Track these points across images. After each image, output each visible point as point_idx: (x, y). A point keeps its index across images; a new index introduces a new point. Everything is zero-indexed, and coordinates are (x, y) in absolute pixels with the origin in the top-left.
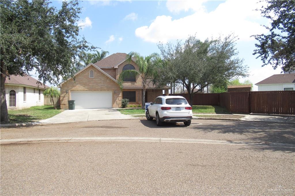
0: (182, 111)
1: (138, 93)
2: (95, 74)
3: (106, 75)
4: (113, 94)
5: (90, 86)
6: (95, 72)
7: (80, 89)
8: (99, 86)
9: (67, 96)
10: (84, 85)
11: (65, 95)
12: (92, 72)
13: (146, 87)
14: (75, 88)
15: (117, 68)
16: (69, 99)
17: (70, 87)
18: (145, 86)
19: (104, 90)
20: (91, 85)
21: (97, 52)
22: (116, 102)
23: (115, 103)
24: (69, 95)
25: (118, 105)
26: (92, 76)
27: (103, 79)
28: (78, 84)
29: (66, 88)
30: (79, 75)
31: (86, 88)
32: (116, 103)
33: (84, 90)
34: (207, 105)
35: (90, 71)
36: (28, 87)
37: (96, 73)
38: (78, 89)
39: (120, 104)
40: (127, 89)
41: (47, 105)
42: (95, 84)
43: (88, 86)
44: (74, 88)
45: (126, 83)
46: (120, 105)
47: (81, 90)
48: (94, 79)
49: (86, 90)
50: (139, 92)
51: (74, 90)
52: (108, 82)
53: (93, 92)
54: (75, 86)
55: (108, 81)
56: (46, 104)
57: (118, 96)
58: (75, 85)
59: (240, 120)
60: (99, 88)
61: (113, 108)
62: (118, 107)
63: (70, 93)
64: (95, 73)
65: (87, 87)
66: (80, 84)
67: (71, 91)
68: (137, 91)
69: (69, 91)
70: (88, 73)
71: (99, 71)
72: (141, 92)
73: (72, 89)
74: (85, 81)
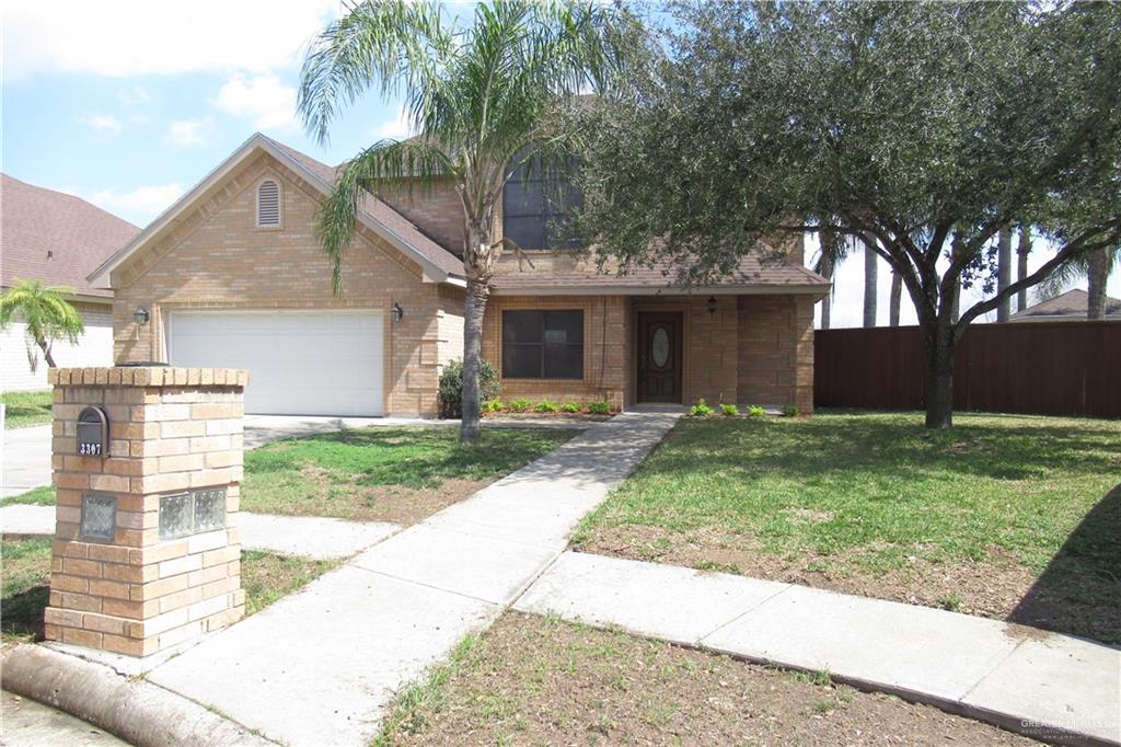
1: (599, 319)
2: (286, 200)
4: (386, 321)
5: (261, 277)
7: (210, 297)
8: (308, 276)
10: (229, 271)
11: (134, 334)
12: (268, 190)
14: (185, 289)
17: (160, 288)
19: (337, 302)
20: (262, 269)
22: (407, 376)
23: (400, 385)
24: (152, 330)
25: (413, 398)
26: (269, 215)
28: (194, 267)
29: (138, 294)
31: (239, 292)
32: (404, 386)
33: (226, 305)
35: (261, 182)
37: (291, 196)
38: (200, 299)
39: (432, 390)
40: (529, 299)
42: (285, 267)
43: (249, 278)
44: (177, 290)
46: (431, 400)
47: (211, 303)
48: (281, 236)
49: (239, 306)
50: (607, 311)
51: (179, 304)
52: (357, 252)
54: (185, 281)
57: (421, 342)
58: (182, 271)
60: (308, 291)
61: (387, 415)
62: (414, 411)
63: (161, 324)
64: (284, 197)
65: (242, 284)
66: (204, 270)
67: (167, 309)
68: (600, 307)
69: (156, 312)
70: (252, 202)
71: (306, 183)
72: (618, 316)
73: (171, 298)
74: (233, 246)
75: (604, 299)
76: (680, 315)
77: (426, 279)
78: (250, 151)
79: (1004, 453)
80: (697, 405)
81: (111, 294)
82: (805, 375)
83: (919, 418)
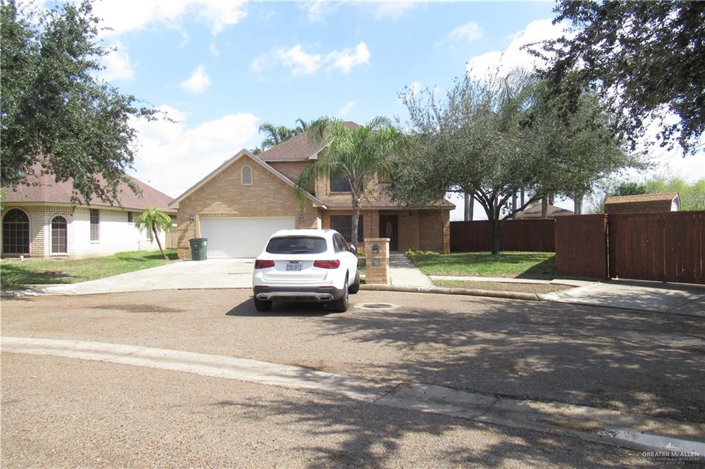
0: (303, 272)
1: (369, 219)
2: (255, 175)
3: (279, 177)
4: (296, 222)
5: (244, 204)
6: (255, 171)
7: (221, 212)
8: (264, 204)
9: (191, 230)
10: (230, 201)
12: (247, 170)
13: (360, 205)
14: (210, 209)
15: (316, 158)
16: (195, 235)
17: (199, 208)
18: (357, 202)
19: (276, 214)
20: (244, 201)
21: (302, 122)
24: (195, 226)
26: (247, 180)
27: (272, 188)
28: (214, 200)
29: (189, 211)
30: (218, 179)
31: (235, 210)
33: (229, 215)
34: (539, 251)
35: (243, 167)
36: (103, 210)
37: (257, 173)
38: (216, 213)
40: (341, 211)
41: (172, 249)
42: (255, 200)
43: (238, 205)
44: (206, 209)
45: (338, 194)
47: (222, 214)
48: (252, 188)
49: (235, 215)
50: (372, 216)
51: (207, 215)
52: (284, 195)
53: (252, 218)
54: (210, 205)
55: (284, 192)
56: (171, 247)
58: (208, 202)
59: (540, 300)
60: (264, 210)
63: (199, 222)
64: (253, 173)
65: (236, 207)
66: (219, 201)
67: (202, 216)
68: (370, 214)
69: (197, 217)
70: (239, 174)
71: (263, 168)
72: (376, 218)
73: (203, 212)
74: (231, 192)
75: (371, 211)
76: (397, 216)
77: (314, 206)
78: (241, 155)
79: (514, 259)
80: (408, 251)
81: (176, 211)
82: (447, 239)
83: (490, 253)
